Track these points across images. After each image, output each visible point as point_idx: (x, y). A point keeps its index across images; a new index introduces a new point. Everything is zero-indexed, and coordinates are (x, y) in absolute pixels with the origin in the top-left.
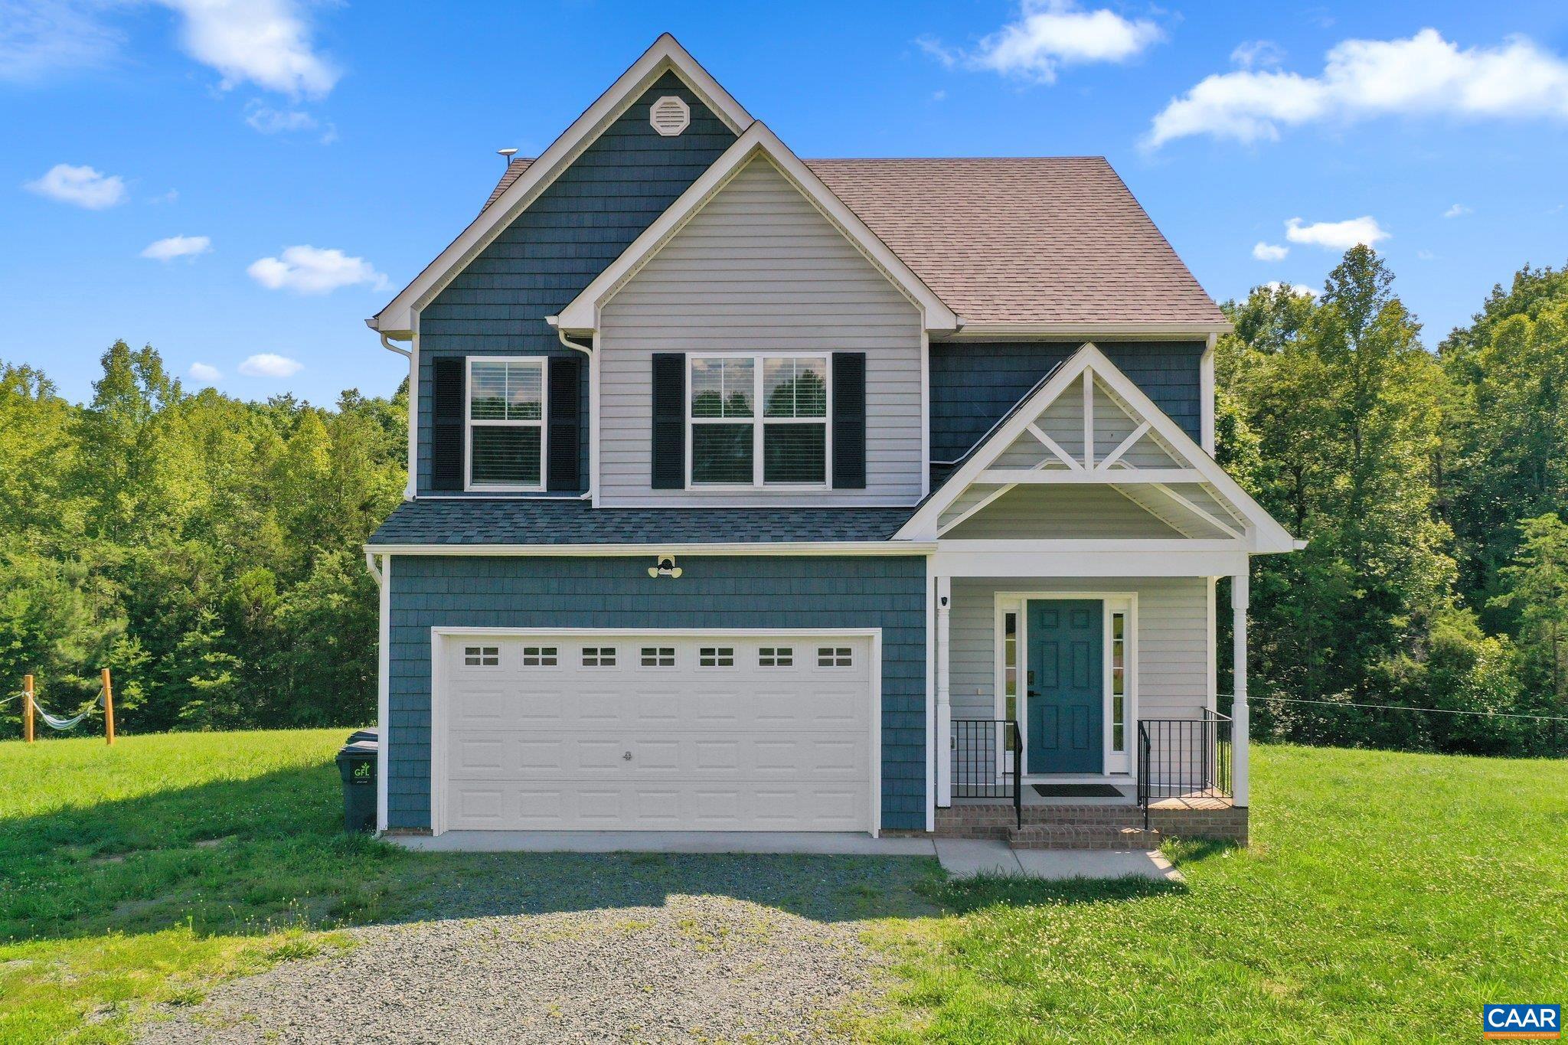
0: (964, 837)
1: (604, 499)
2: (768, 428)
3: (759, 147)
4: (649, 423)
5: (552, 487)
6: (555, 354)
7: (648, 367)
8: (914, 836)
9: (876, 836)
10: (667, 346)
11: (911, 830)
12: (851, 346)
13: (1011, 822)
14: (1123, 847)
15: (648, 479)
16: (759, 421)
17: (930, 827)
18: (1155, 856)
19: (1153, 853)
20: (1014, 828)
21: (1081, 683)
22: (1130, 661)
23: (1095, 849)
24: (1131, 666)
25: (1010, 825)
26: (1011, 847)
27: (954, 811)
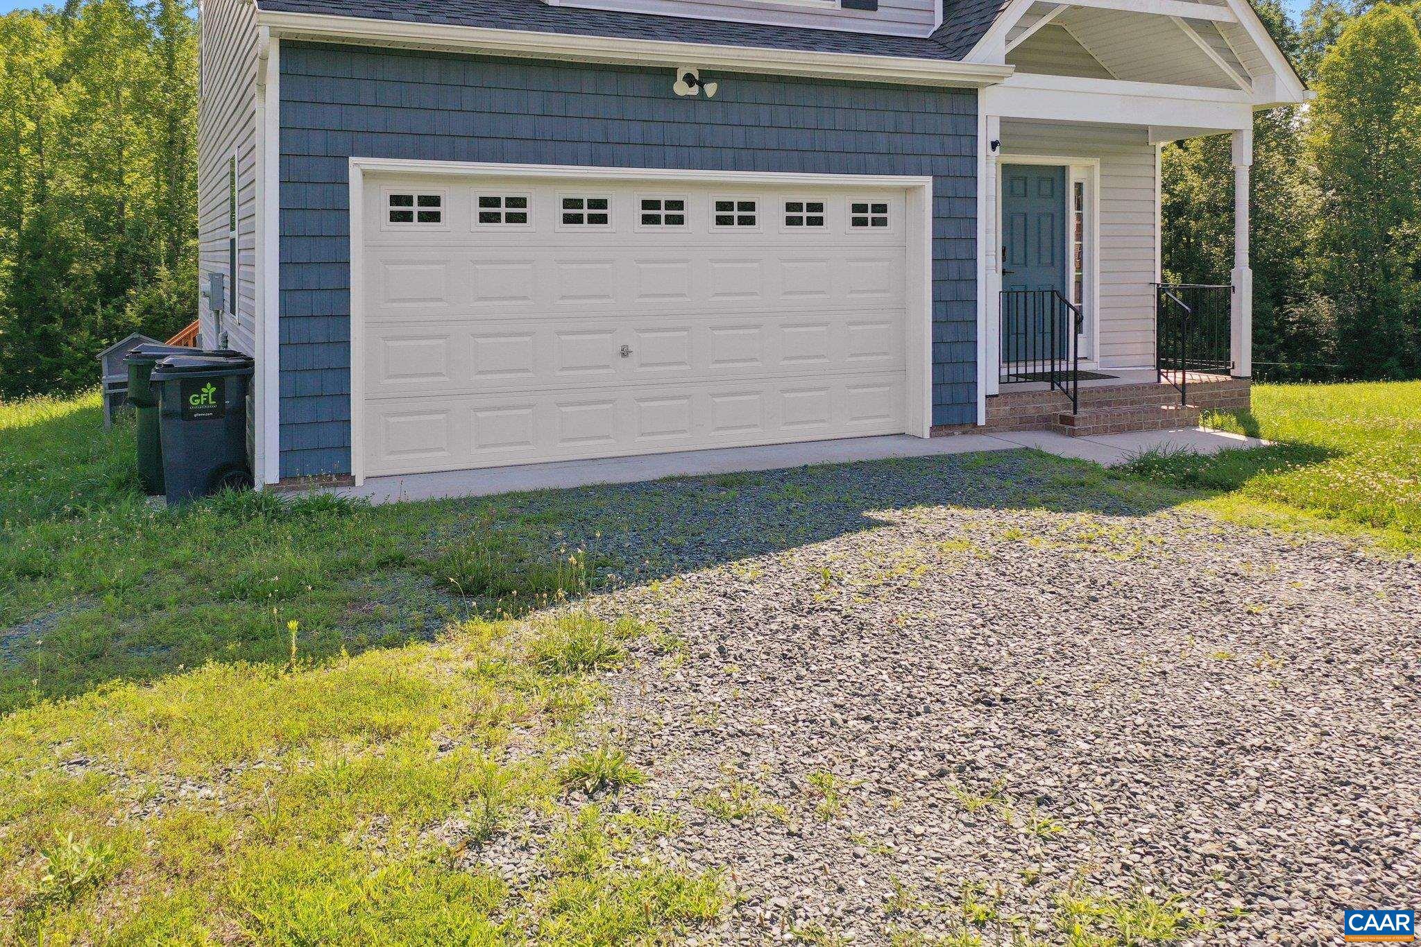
0: (1012, 430)
8: (964, 433)
9: (927, 435)
11: (961, 425)
13: (1067, 407)
14: (1169, 425)
17: (981, 421)
18: (1208, 430)
19: (1201, 429)
20: (1069, 413)
21: (1046, 259)
22: (1091, 235)
23: (1149, 429)
24: (1091, 240)
25: (1062, 412)
26: (1073, 434)
27: (1002, 399)
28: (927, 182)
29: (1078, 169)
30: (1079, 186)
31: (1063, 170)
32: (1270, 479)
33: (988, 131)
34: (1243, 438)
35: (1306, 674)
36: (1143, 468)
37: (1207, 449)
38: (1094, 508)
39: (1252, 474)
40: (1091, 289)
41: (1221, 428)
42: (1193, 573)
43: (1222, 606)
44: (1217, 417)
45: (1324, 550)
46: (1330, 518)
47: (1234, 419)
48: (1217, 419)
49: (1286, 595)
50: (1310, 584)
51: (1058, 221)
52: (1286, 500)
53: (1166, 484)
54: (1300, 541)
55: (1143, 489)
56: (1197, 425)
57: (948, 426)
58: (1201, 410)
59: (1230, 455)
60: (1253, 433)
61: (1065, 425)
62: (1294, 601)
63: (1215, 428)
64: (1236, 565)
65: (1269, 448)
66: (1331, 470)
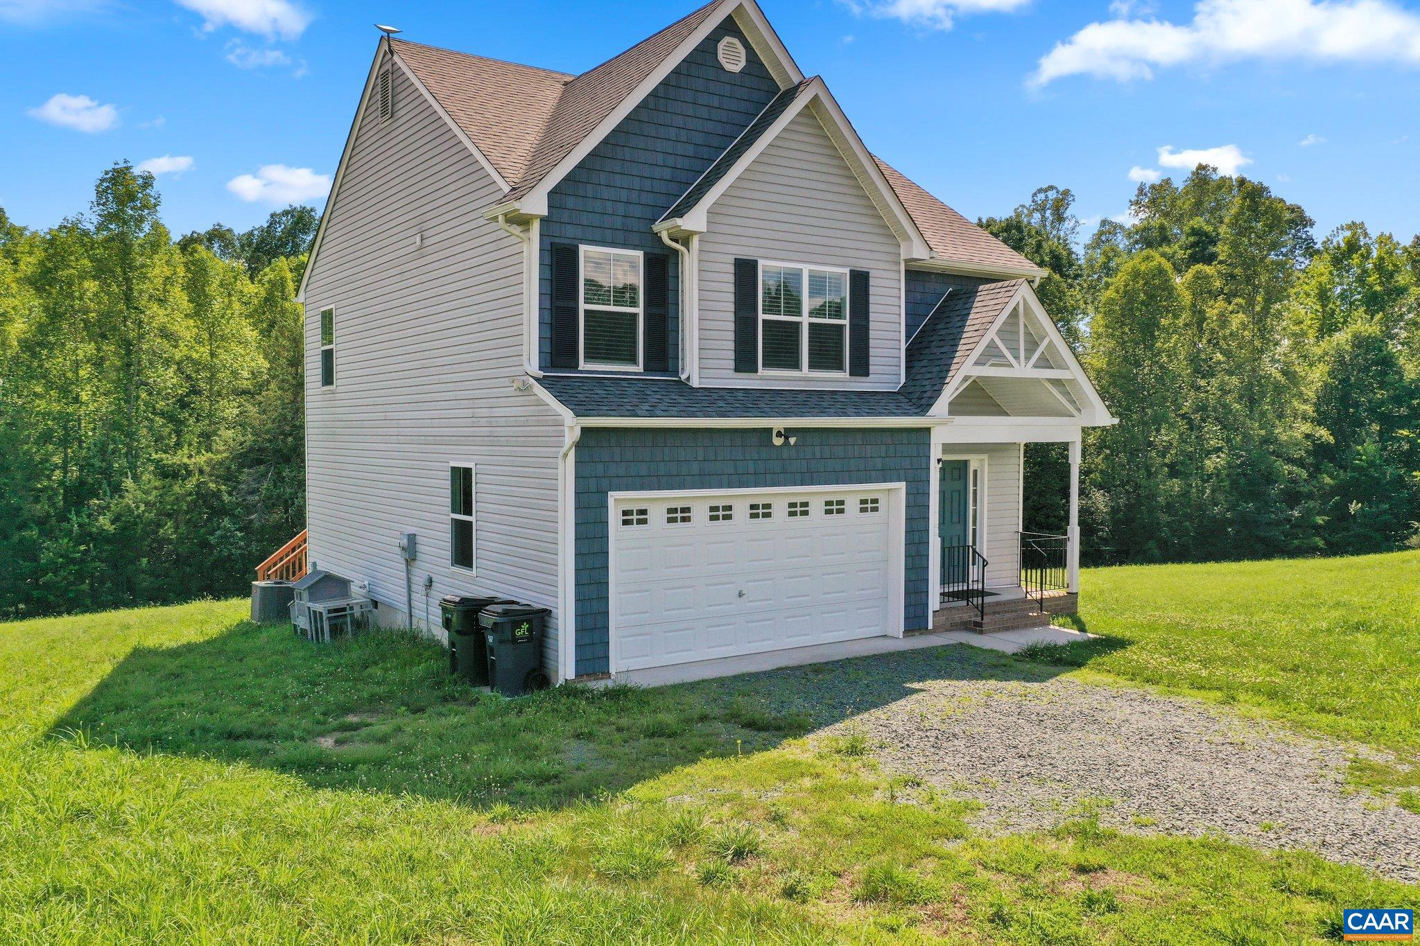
0: (948, 631)
1: (703, 380)
2: (811, 325)
3: (816, 97)
4: (731, 317)
5: (647, 369)
6: (648, 250)
7: (731, 269)
8: (921, 635)
9: (901, 636)
10: (746, 253)
11: (919, 629)
12: (862, 265)
13: (976, 616)
14: (1034, 625)
15: (732, 364)
16: (805, 320)
17: (930, 627)
18: (1057, 628)
19: (1052, 627)
20: (979, 619)
21: (955, 519)
22: (982, 503)
23: (1023, 628)
24: (982, 506)
25: (973, 619)
26: (981, 633)
27: (941, 613)
28: (902, 486)
29: (974, 462)
30: (975, 471)
31: (966, 463)
32: (1100, 660)
33: (936, 452)
34: (1077, 632)
35: (1134, 744)
36: (1032, 654)
37: (1061, 642)
38: (1018, 679)
39: (1091, 657)
40: (982, 537)
41: (1063, 626)
42: (1078, 709)
43: (1095, 721)
44: (1060, 619)
45: (1132, 696)
46: (1132, 680)
47: (1069, 620)
48: (1061, 620)
49: (1119, 716)
50: (1128, 711)
51: (962, 494)
52: (1109, 671)
53: (1047, 664)
54: (1121, 692)
55: (1038, 668)
56: (1049, 624)
57: (913, 630)
58: (1051, 615)
59: (1074, 645)
60: (1082, 629)
61: (976, 627)
62: (1124, 718)
63: (1060, 626)
64: (1095, 704)
65: (1095, 640)
66: (1131, 653)
